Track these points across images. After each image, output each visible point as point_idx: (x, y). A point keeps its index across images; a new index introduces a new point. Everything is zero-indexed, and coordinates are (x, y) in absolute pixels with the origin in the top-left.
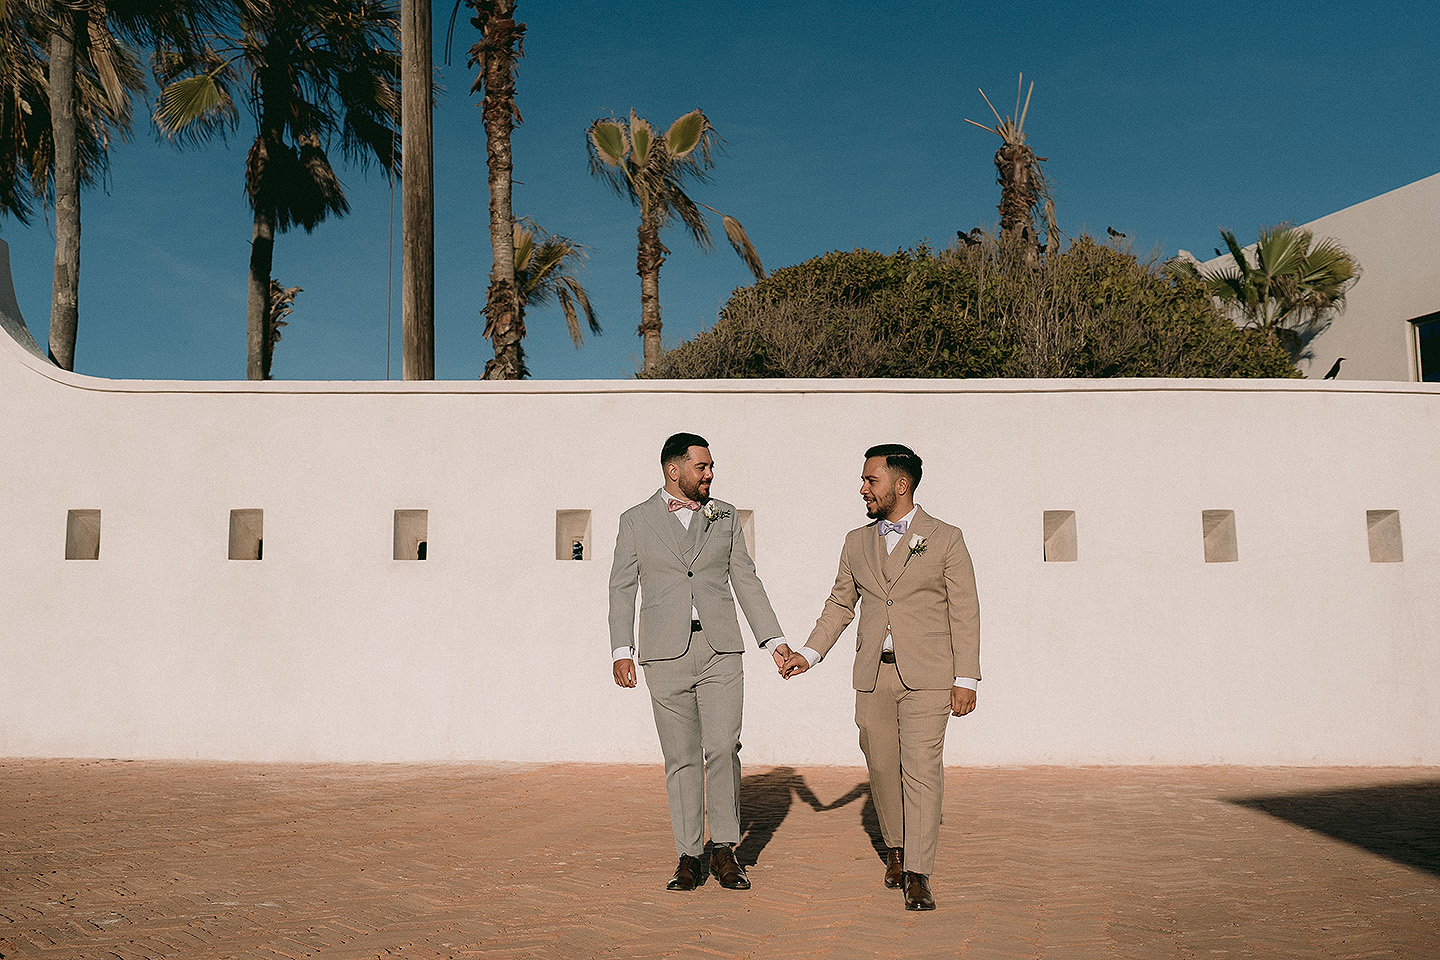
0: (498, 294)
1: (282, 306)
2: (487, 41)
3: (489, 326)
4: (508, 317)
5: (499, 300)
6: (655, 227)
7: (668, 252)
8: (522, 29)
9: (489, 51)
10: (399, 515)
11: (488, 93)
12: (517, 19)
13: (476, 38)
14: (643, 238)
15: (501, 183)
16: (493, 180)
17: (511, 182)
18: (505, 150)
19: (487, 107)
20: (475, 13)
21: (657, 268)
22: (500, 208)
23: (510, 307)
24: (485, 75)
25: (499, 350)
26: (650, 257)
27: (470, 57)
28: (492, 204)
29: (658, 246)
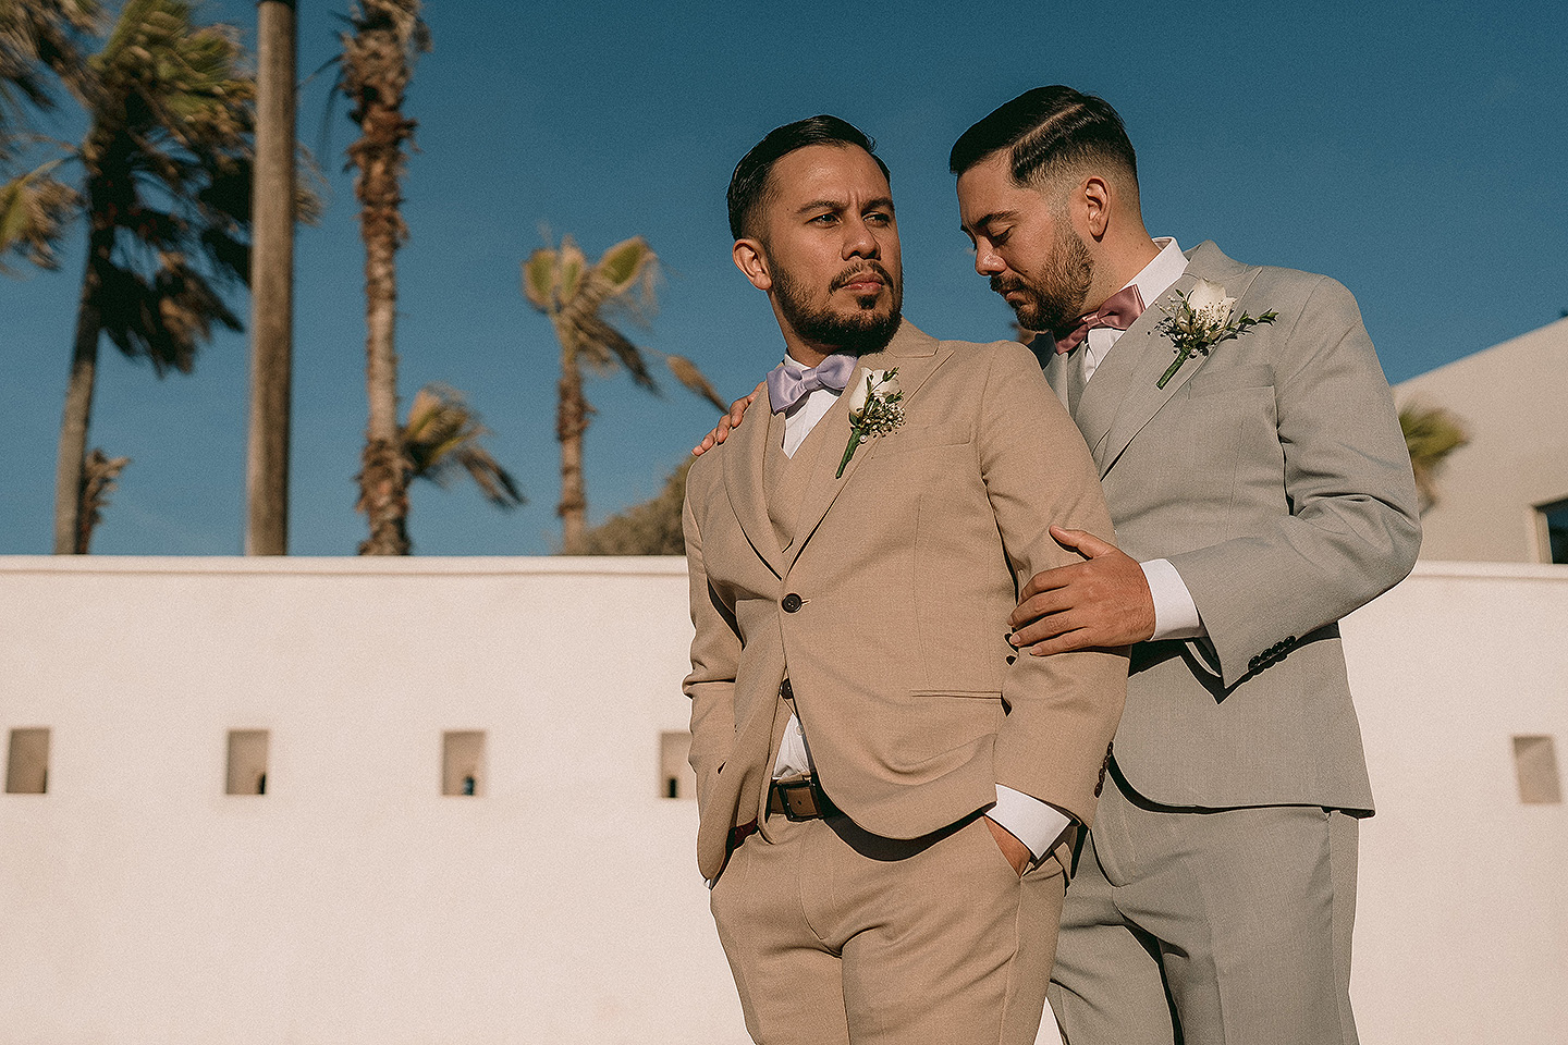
0: (376, 456)
1: (105, 480)
2: (367, 140)
3: (364, 494)
4: (386, 486)
5: (378, 463)
6: (578, 381)
7: (594, 413)
8: (411, 126)
9: (371, 152)
10: (236, 739)
11: (370, 203)
12: (407, 113)
13: (353, 136)
14: (564, 394)
15: (382, 316)
16: (371, 311)
17: (394, 315)
18: (390, 275)
19: (369, 220)
20: (353, 104)
21: (580, 432)
22: (380, 349)
23: (389, 474)
24: (365, 182)
25: (376, 527)
26: (573, 418)
27: (346, 160)
28: (370, 341)
29: (582, 408)
